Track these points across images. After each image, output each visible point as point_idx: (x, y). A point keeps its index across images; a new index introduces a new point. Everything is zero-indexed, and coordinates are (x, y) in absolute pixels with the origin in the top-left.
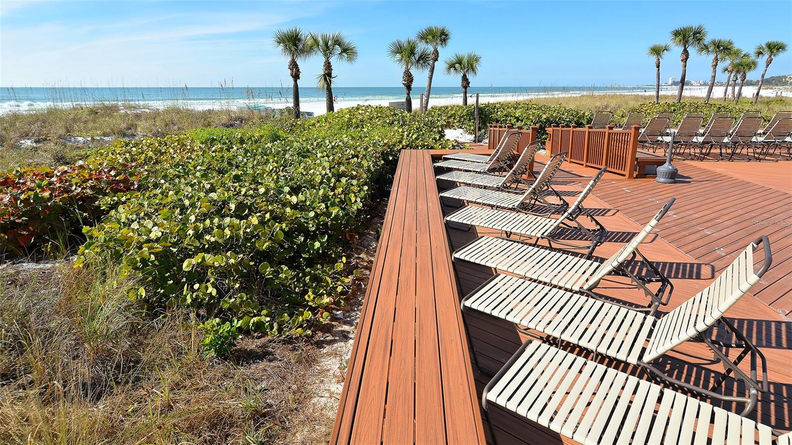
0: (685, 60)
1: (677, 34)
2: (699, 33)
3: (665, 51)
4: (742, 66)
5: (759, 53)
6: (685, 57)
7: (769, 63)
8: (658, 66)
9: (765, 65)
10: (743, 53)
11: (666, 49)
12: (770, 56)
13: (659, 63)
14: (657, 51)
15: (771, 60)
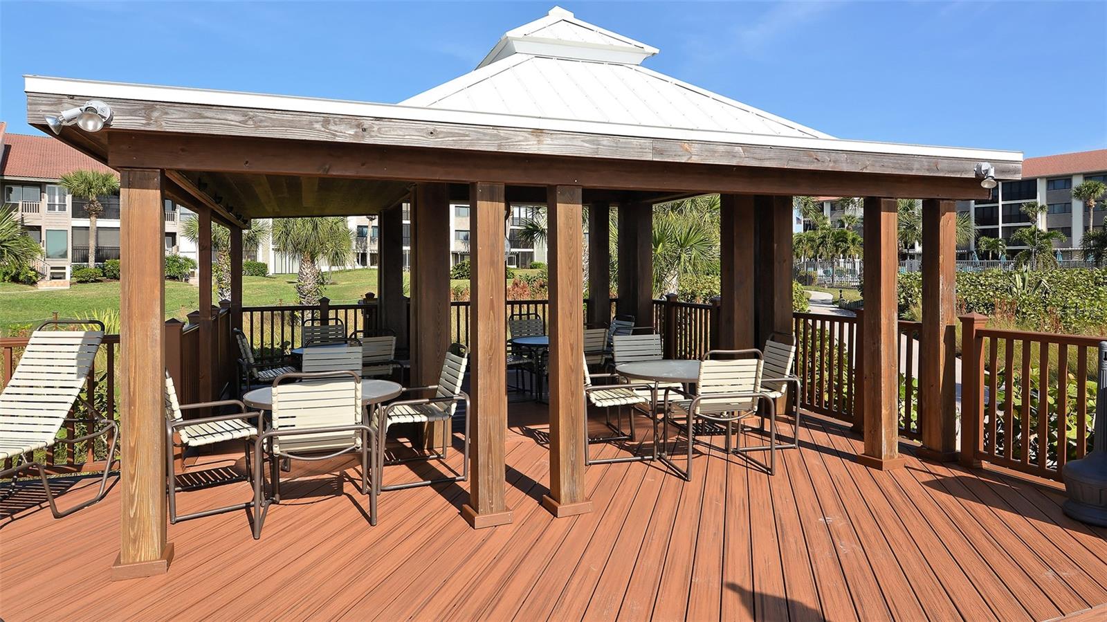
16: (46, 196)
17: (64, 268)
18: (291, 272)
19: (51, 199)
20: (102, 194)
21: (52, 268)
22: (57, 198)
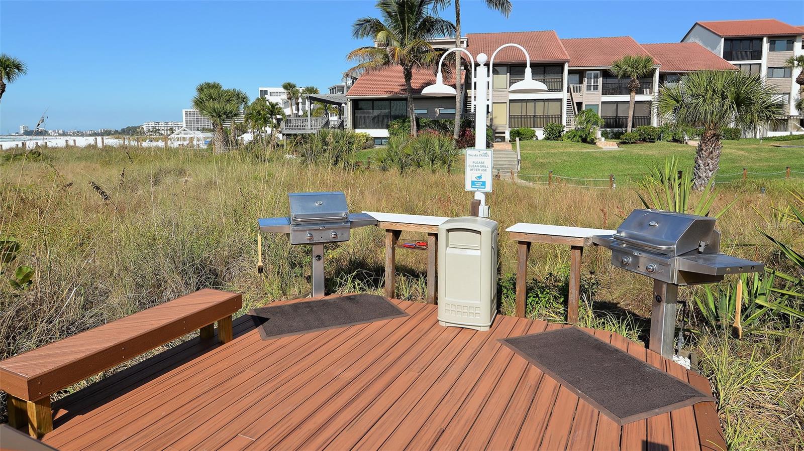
16: (586, 80)
19: (589, 81)
22: (592, 81)
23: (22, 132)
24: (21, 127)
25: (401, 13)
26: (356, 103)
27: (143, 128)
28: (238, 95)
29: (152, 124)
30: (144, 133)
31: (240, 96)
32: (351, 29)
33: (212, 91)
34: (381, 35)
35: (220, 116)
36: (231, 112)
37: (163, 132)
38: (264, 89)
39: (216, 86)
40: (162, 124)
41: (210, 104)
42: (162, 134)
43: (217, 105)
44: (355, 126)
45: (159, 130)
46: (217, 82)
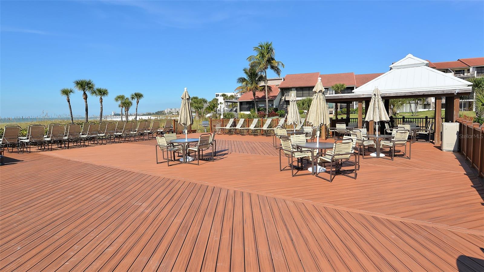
0: (86, 98)
1: (78, 83)
2: (90, 84)
3: (71, 93)
4: (125, 104)
5: (133, 98)
6: (85, 97)
7: (138, 102)
8: (69, 101)
9: (136, 103)
10: (126, 97)
11: (71, 91)
12: (138, 99)
13: (69, 99)
14: (66, 92)
15: (138, 101)
16: (328, 91)
17: (333, 111)
18: (406, 112)
19: (330, 92)
20: (342, 90)
21: (330, 111)
22: (331, 92)
23: (113, 115)
24: (113, 112)
25: (251, 75)
26: (241, 103)
27: (165, 112)
28: (204, 100)
29: (169, 110)
30: (166, 114)
31: (205, 100)
32: (237, 81)
33: (195, 100)
34: (244, 83)
35: (197, 108)
36: (201, 107)
37: (174, 113)
38: (218, 94)
39: (196, 98)
40: (173, 110)
41: (194, 105)
42: (173, 114)
43: (196, 105)
44: (241, 110)
45: (172, 112)
46: (197, 96)
